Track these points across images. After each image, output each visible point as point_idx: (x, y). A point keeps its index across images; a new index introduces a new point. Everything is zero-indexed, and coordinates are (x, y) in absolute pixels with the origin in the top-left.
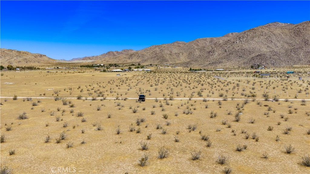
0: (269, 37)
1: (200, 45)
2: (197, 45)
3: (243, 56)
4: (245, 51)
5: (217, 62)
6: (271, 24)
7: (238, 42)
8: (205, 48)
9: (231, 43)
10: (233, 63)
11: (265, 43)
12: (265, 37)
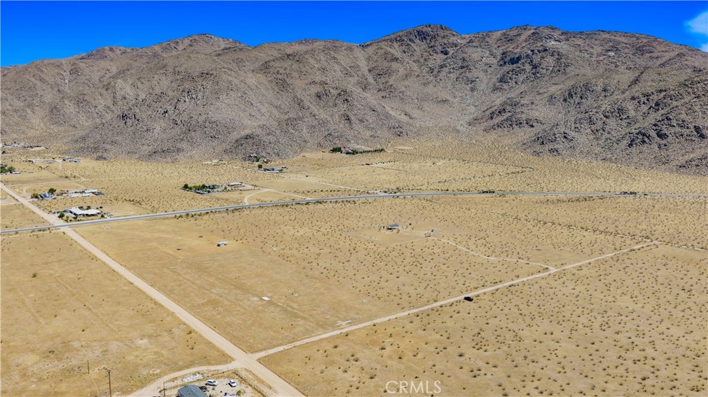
0: (245, 93)
1: (47, 79)
2: (41, 80)
3: (216, 136)
4: (217, 126)
5: (172, 148)
6: (196, 37)
7: (187, 100)
8: (86, 98)
9: (168, 98)
10: (203, 150)
11: (242, 107)
12: (239, 95)
